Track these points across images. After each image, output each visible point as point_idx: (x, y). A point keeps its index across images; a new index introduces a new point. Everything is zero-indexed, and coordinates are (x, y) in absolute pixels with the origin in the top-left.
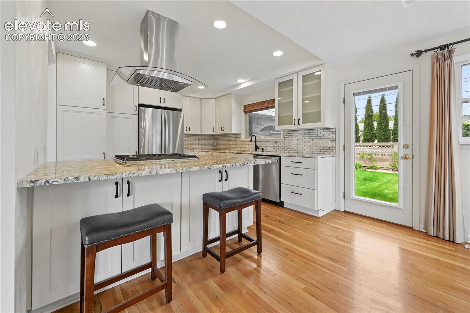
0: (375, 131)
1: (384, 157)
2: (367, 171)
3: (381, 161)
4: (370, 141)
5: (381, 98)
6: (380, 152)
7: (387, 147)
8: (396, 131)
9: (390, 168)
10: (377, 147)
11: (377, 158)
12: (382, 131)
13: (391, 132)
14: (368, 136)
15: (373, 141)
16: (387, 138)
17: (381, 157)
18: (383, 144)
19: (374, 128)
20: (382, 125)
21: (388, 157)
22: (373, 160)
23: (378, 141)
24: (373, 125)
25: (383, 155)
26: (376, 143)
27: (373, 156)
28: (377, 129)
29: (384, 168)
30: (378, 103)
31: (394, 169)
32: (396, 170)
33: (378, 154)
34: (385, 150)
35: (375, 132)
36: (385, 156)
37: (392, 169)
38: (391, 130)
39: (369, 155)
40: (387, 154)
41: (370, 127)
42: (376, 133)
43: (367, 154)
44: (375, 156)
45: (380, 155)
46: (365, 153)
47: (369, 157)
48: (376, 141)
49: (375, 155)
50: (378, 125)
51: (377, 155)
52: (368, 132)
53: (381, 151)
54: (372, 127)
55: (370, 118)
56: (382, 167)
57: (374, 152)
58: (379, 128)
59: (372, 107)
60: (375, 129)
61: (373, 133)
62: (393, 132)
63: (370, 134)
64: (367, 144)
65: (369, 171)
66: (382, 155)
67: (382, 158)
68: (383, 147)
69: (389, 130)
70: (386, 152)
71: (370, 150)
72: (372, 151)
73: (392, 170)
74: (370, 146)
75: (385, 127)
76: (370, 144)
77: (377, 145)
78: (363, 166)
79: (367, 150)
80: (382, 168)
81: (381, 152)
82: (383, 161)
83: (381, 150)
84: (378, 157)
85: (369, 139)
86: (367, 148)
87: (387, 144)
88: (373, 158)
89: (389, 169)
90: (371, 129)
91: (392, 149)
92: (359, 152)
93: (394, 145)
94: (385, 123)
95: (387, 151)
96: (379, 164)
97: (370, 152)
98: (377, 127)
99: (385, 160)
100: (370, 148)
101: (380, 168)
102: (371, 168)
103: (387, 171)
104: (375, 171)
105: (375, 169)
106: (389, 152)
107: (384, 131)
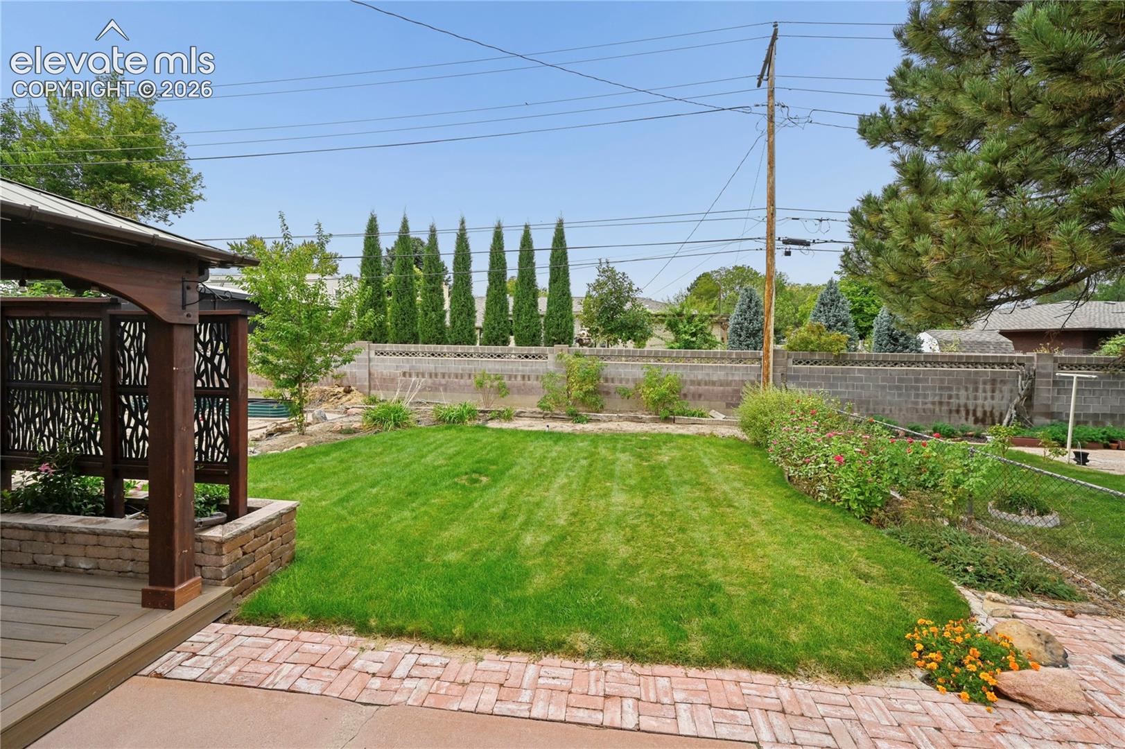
0: (510, 316)
1: (527, 382)
2: (487, 428)
3: (522, 392)
4: (500, 342)
5: (522, 232)
6: (518, 371)
7: (534, 357)
8: (551, 319)
9: (540, 413)
10: (513, 356)
11: (514, 387)
12: (523, 318)
13: (542, 320)
14: (494, 328)
15: (506, 342)
16: (534, 336)
17: (522, 382)
18: (526, 350)
19: (507, 308)
20: (524, 304)
21: (535, 382)
22: (503, 393)
23: (518, 343)
24: (506, 302)
25: (526, 379)
26: (512, 349)
27: (506, 381)
28: (514, 311)
29: (526, 415)
30: (518, 247)
31: (548, 414)
32: (550, 417)
33: (516, 377)
34: (530, 364)
35: (510, 319)
36: (529, 380)
37: (542, 416)
38: (542, 316)
39: (496, 379)
40: (532, 378)
41: (499, 305)
42: (511, 321)
43: (492, 377)
44: (510, 382)
45: (519, 378)
46: (487, 372)
47: (496, 383)
48: (512, 344)
49: (510, 377)
50: (516, 303)
51: (513, 379)
52: (495, 319)
53: (521, 368)
54: (504, 307)
55: (500, 282)
56: (522, 412)
57: (508, 371)
58: (518, 310)
59: (504, 252)
60: (511, 313)
61: (505, 322)
62: (545, 322)
63: (499, 323)
64: (493, 349)
65: (493, 429)
66: (523, 377)
67: (524, 385)
68: (527, 357)
69: (540, 316)
70: (532, 371)
71: (497, 367)
72: (503, 367)
73: (544, 418)
74: (499, 356)
75: (530, 307)
76: (500, 349)
77: (513, 352)
78: (482, 412)
79: (491, 366)
80: (522, 415)
81: (523, 371)
82: (526, 392)
83: (523, 366)
84: (516, 382)
85: (497, 337)
86: (492, 359)
87: (534, 350)
88: (504, 386)
89: (536, 415)
90: (501, 310)
91: (544, 364)
92: (475, 370)
93: (548, 353)
94: (531, 297)
95: (534, 368)
96: (516, 403)
97: (498, 370)
98: (514, 307)
99: (528, 391)
100: (499, 359)
101: (519, 415)
102: (500, 416)
103: (533, 422)
104: (506, 425)
105: (508, 418)
106: (537, 369)
107: (528, 317)
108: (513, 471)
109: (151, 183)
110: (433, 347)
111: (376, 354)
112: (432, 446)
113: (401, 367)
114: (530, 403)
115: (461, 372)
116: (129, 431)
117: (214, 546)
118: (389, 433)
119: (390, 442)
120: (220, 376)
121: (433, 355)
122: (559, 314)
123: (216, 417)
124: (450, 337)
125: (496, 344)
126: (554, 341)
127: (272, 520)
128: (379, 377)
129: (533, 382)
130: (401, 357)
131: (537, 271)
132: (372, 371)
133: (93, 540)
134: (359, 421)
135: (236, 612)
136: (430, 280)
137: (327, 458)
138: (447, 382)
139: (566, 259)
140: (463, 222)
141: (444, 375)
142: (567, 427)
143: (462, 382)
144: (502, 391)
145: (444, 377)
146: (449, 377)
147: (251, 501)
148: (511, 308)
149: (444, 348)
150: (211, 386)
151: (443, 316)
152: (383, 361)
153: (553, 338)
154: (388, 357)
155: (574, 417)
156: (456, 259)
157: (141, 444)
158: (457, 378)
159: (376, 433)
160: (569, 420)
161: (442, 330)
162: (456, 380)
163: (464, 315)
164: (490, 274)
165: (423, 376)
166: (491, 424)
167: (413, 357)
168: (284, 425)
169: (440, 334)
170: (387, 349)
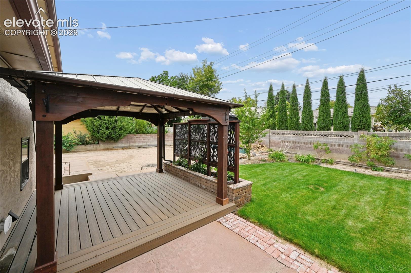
0: (332, 117)
1: (341, 148)
2: (320, 166)
3: (338, 152)
4: (326, 130)
5: (339, 79)
6: (336, 142)
7: (345, 136)
8: (356, 118)
9: (349, 163)
10: (333, 136)
11: (333, 150)
12: (339, 118)
13: (350, 119)
14: (323, 124)
15: (329, 129)
16: (346, 126)
17: (338, 148)
18: (341, 133)
19: (330, 114)
20: (340, 112)
21: (346, 148)
22: (328, 152)
23: (335, 130)
24: (330, 111)
25: (341, 146)
27: (329, 146)
28: (333, 115)
29: (341, 163)
30: (336, 86)
31: (354, 164)
32: (356, 166)
33: (335, 145)
34: (343, 140)
37: (351, 164)
38: (350, 117)
39: (324, 146)
40: (344, 146)
41: (326, 113)
42: (332, 120)
43: (322, 144)
44: (331, 147)
45: (337, 146)
46: (319, 142)
47: (324, 147)
48: (332, 131)
49: (331, 145)
50: (335, 112)
51: (333, 146)
52: (323, 119)
53: (337, 141)
54: (328, 114)
55: (326, 103)
56: (339, 161)
57: (330, 142)
58: (336, 115)
59: (328, 90)
60: (332, 116)
61: (329, 121)
62: (352, 120)
63: (325, 121)
64: (322, 132)
65: (323, 167)
66: (339, 145)
67: (339, 149)
68: (341, 136)
69: (348, 117)
70: (344, 143)
71: (325, 140)
72: (327, 141)
73: (352, 165)
74: (325, 136)
75: (343, 113)
76: (326, 132)
77: (333, 134)
78: (317, 159)
79: (322, 140)
80: (339, 163)
81: (338, 143)
82: (341, 152)
83: (339, 140)
84: (335, 147)
85: (325, 127)
86: (322, 137)
87: (345, 133)
88: (328, 149)
89: (347, 164)
90: (327, 115)
91: (351, 140)
92: (313, 141)
93: (354, 134)
94: (344, 108)
95: (345, 141)
96: (335, 157)
97: (325, 142)
98: (334, 114)
99: (343, 152)
100: (325, 137)
101: (337, 163)
102: (326, 162)
103: (346, 167)
104: (330, 166)
105: (331, 163)
106: (347, 142)
107: (342, 118)
108: (337, 188)
109: (212, 86)
110: (294, 131)
111: (272, 134)
112: (296, 171)
113: (282, 139)
114: (344, 158)
115: (306, 142)
116: (212, 154)
117: (231, 190)
118: (278, 163)
119: (279, 166)
120: (233, 140)
121: (294, 134)
122: (361, 116)
123: (231, 152)
124: (302, 127)
125: (324, 130)
126: (358, 129)
127: (245, 186)
128: (273, 142)
129: (345, 148)
130: (281, 135)
131: (347, 96)
132: (270, 140)
133: (205, 181)
134: (267, 157)
135: (237, 212)
136: (293, 105)
137: (258, 169)
138: (300, 145)
139: (366, 88)
140: (308, 80)
141: (299, 143)
142: (368, 172)
143: (307, 146)
144: (327, 151)
145: (299, 144)
146: (301, 143)
147: (240, 179)
148: (332, 114)
149: (299, 132)
150: (230, 143)
151: (298, 119)
152: (274, 136)
153: (358, 127)
154: (276, 135)
155: (373, 167)
156: (304, 96)
157: (214, 157)
158: (305, 144)
159: (273, 162)
160: (368, 168)
161: (298, 125)
162: (304, 145)
163: (308, 118)
164: (321, 100)
165: (290, 143)
166: (322, 165)
167: (286, 135)
168: (244, 156)
169: (297, 126)
170: (276, 132)
